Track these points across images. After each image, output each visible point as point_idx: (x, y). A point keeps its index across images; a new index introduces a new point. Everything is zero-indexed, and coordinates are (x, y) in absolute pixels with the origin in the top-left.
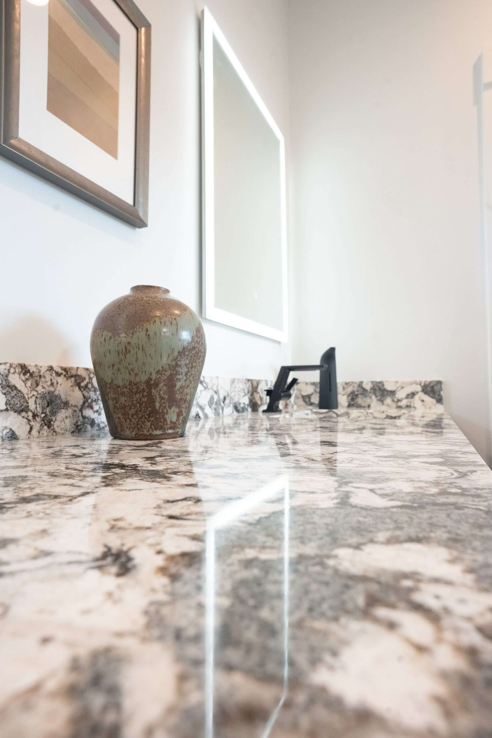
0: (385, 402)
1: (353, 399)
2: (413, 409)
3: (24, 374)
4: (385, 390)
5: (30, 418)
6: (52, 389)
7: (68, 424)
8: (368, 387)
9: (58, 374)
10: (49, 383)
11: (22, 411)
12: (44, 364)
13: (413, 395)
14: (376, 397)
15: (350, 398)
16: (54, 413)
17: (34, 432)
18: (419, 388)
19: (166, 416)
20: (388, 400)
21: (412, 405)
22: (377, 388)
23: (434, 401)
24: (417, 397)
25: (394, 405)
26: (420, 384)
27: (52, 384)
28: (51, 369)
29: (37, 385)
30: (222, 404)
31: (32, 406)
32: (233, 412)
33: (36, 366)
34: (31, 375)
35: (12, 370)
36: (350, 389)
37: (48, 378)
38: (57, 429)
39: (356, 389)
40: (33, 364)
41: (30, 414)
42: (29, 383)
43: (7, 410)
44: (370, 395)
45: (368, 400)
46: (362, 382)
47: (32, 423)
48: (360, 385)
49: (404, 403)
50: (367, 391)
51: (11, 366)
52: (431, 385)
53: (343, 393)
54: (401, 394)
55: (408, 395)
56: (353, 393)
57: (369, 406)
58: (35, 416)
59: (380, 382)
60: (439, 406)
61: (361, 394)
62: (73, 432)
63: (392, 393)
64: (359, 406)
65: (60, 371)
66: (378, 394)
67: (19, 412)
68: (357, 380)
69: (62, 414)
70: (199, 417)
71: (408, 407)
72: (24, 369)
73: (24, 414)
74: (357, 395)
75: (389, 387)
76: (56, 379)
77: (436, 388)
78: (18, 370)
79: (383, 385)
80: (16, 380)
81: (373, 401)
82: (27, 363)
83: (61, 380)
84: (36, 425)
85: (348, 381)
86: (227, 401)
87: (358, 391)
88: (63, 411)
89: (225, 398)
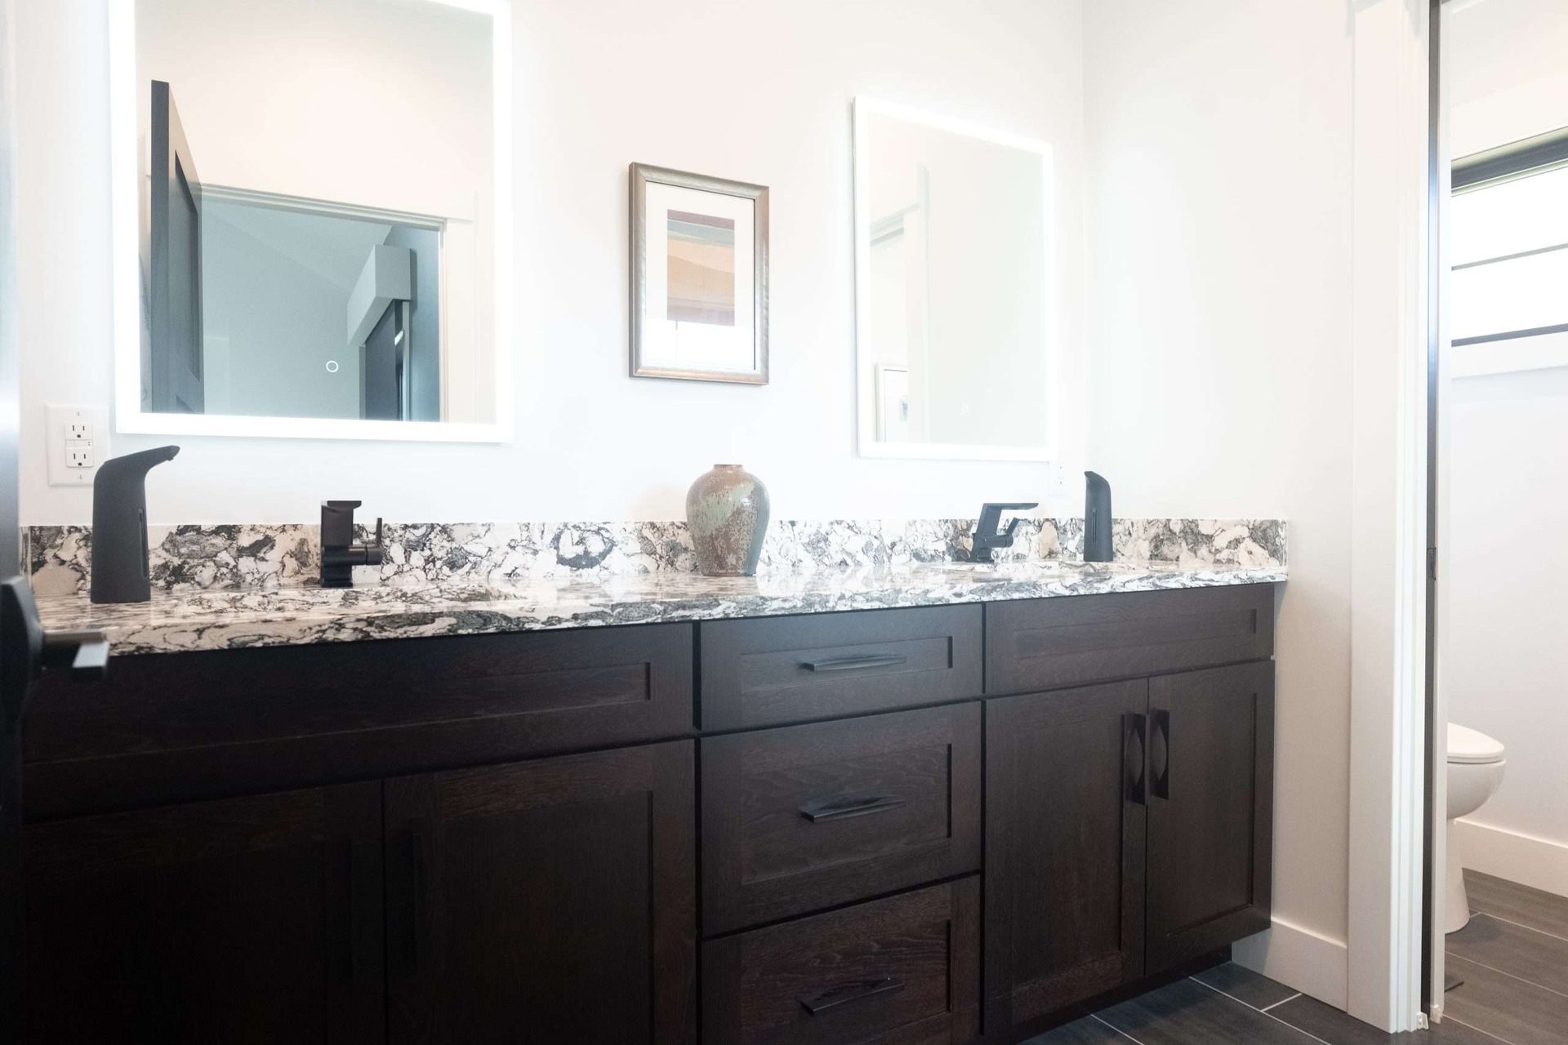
0: (1199, 553)
1: (1156, 547)
2: (1236, 565)
3: (653, 529)
4: (1199, 533)
5: (658, 559)
6: (674, 538)
7: (688, 564)
8: (1176, 528)
9: (679, 528)
10: (672, 534)
11: (652, 554)
12: (667, 521)
13: (1237, 542)
14: (1187, 544)
15: (1153, 544)
16: (676, 556)
17: (661, 568)
18: (1245, 532)
20: (1203, 550)
21: (1236, 559)
22: (1189, 531)
23: (1266, 553)
24: (1242, 546)
25: (1211, 558)
26: (1248, 526)
27: (674, 535)
28: (673, 524)
29: (663, 536)
30: (889, 551)
31: (659, 550)
32: (910, 560)
33: (661, 522)
34: (658, 529)
35: (644, 527)
36: (1153, 531)
37: (671, 531)
38: (678, 568)
39: (1160, 531)
40: (659, 521)
41: (658, 556)
42: (656, 535)
43: (641, 553)
44: (1179, 541)
45: (1176, 549)
46: (1169, 520)
47: (659, 563)
48: (1167, 525)
49: (1224, 555)
50: (1175, 534)
51: (644, 524)
52: (1263, 527)
53: (1144, 537)
54: (1220, 542)
55: (1230, 542)
56: (1157, 536)
57: (1177, 559)
58: (661, 557)
59: (1192, 522)
60: (1274, 562)
61: (1167, 539)
62: (692, 571)
63: (1210, 538)
64: (1165, 559)
65: (680, 525)
66: (1190, 541)
67: (650, 555)
68: (1163, 518)
69: (682, 557)
70: (847, 564)
71: (1230, 561)
72: (653, 525)
73: (653, 556)
74: (1162, 541)
75: (1205, 529)
76: (677, 531)
77: (1270, 533)
78: (649, 526)
79: (1197, 526)
80: (647, 533)
81: (1183, 550)
82: (654, 521)
83: (680, 531)
84: (662, 564)
85: (1151, 519)
86: (898, 548)
87: (1163, 534)
88: (684, 555)
89: (893, 545)
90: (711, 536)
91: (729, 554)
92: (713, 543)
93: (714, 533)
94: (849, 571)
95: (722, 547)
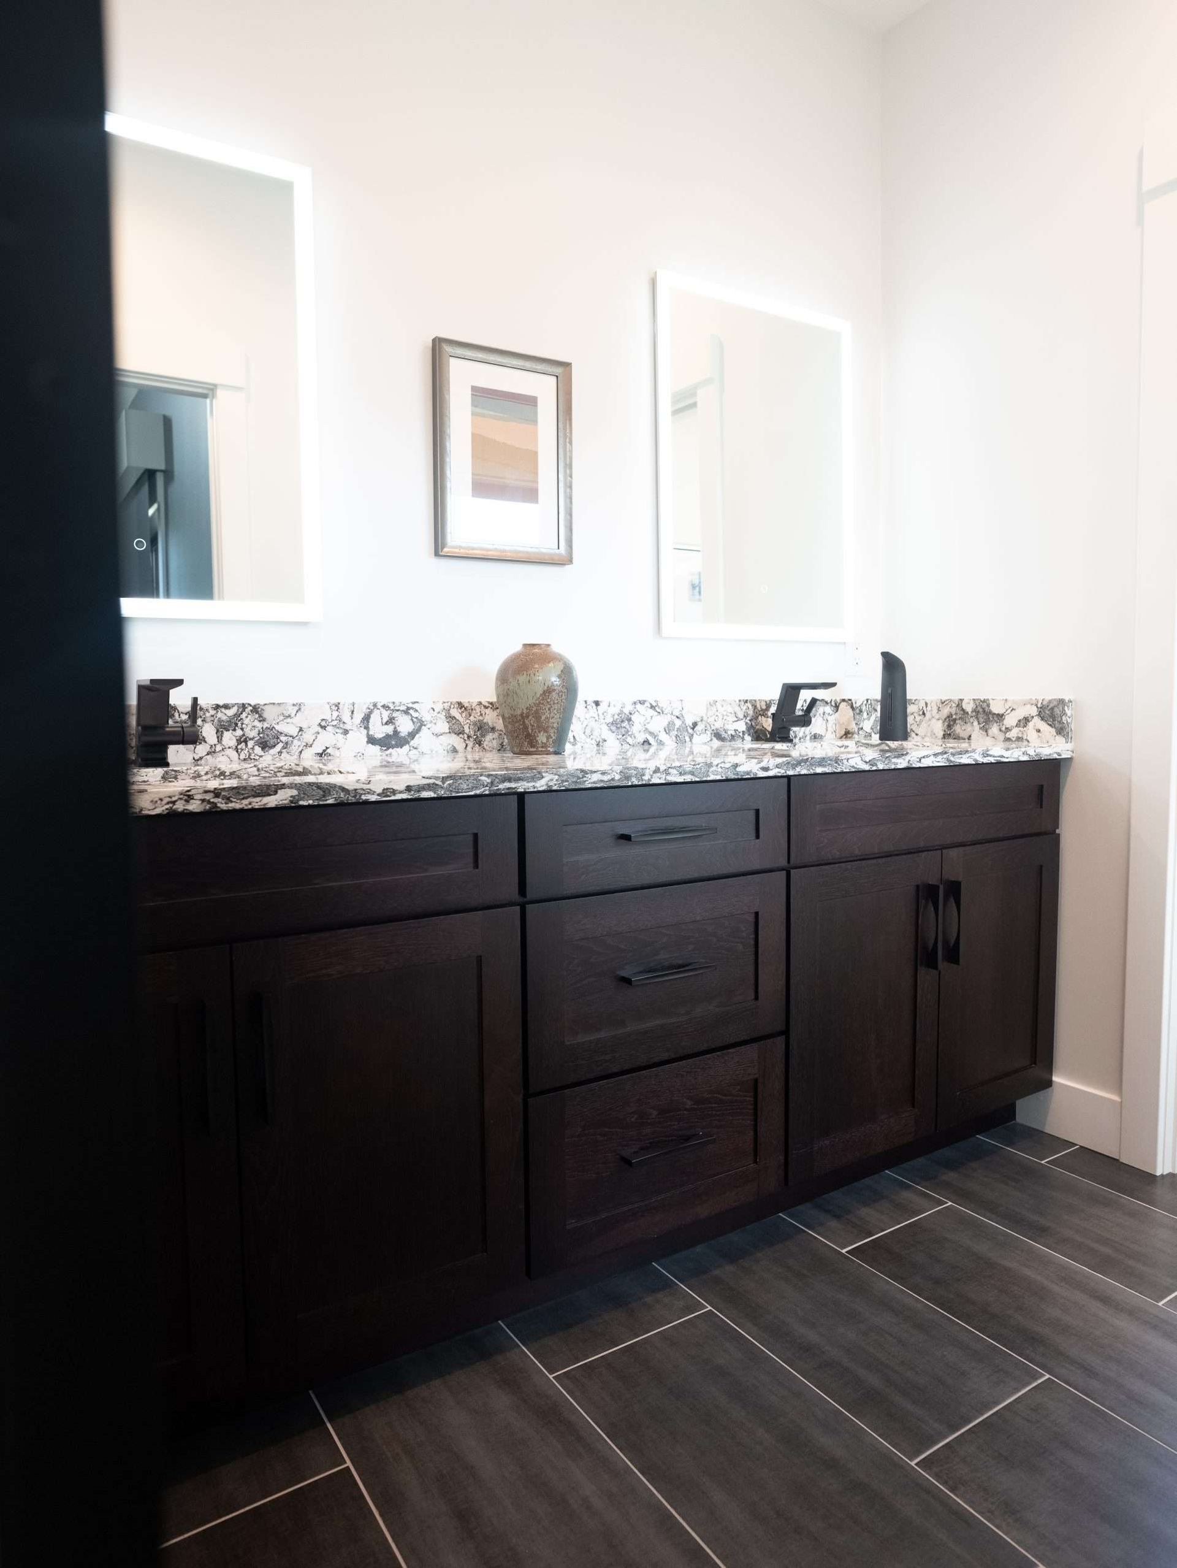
0: (990, 732)
1: (949, 727)
2: (1025, 742)
3: (461, 709)
4: (990, 712)
5: (466, 738)
6: (481, 718)
7: (495, 743)
8: (969, 707)
9: (486, 707)
10: (479, 714)
11: (460, 733)
12: (475, 701)
13: (1026, 720)
14: (979, 724)
15: (946, 724)
16: (483, 736)
17: (469, 748)
18: (1034, 711)
19: (538, 739)
20: (994, 729)
21: (1025, 737)
22: (981, 710)
23: (1053, 730)
24: (1031, 724)
25: (1002, 736)
26: (1036, 705)
27: (481, 715)
28: (480, 703)
29: (470, 716)
30: (691, 731)
31: (467, 730)
32: (712, 739)
33: (469, 702)
34: (465, 709)
35: (452, 706)
36: (946, 711)
37: (478, 710)
38: (487, 748)
39: (953, 710)
40: (467, 701)
41: (466, 736)
42: (464, 715)
43: (450, 732)
44: (972, 720)
45: (968, 728)
46: (961, 700)
47: (467, 742)
48: (959, 704)
49: (1013, 733)
50: (967, 713)
51: (451, 703)
52: (1051, 705)
53: (937, 717)
54: (1010, 720)
55: (1019, 721)
56: (950, 716)
57: (969, 738)
58: (469, 737)
59: (984, 701)
60: (1060, 739)
61: (960, 718)
62: (499, 750)
63: (1000, 717)
64: (957, 738)
65: (487, 705)
66: (981, 720)
68: (956, 698)
69: (490, 736)
70: (650, 744)
71: (1019, 738)
72: (460, 705)
73: (461, 735)
74: (955, 720)
75: (996, 709)
76: (484, 711)
77: (1057, 711)
78: (456, 706)
79: (988, 705)
80: (455, 712)
81: (975, 728)
82: (462, 701)
83: (488, 711)
84: (470, 743)
85: (944, 699)
86: (700, 728)
87: (956, 714)
88: (491, 734)
89: (695, 725)
90: (522, 715)
91: (539, 732)
92: (524, 722)
93: (525, 711)
94: (652, 750)
95: (533, 726)
